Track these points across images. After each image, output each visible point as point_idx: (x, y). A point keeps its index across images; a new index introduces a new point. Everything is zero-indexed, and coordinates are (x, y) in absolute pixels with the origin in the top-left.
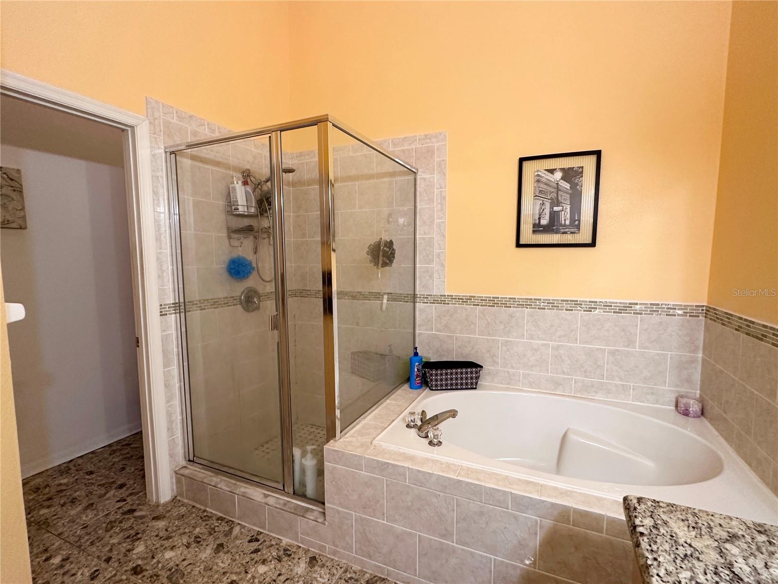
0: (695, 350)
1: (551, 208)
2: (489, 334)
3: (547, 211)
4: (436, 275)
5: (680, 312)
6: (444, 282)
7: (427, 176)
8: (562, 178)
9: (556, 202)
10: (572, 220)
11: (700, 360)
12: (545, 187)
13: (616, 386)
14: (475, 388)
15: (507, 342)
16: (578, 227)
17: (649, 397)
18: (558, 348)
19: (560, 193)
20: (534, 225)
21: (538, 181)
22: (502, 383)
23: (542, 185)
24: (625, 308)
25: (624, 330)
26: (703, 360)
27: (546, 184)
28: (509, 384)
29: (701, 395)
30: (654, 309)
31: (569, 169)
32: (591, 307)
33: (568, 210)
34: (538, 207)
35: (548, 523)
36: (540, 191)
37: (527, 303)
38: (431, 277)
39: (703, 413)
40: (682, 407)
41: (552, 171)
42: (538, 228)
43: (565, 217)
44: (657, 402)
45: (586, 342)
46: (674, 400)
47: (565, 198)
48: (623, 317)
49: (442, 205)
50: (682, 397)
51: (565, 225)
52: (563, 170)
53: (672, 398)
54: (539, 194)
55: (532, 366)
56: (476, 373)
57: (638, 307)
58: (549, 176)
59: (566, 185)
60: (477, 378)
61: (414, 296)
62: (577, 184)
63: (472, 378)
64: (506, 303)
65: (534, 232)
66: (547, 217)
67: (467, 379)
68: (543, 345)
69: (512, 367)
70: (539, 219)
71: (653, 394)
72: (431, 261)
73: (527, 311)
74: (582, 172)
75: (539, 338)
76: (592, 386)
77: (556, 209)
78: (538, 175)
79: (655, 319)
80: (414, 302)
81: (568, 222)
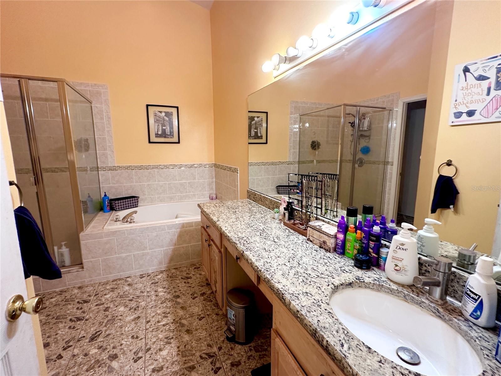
0: (213, 179)
1: (162, 127)
2: (140, 182)
3: (160, 128)
4: (109, 156)
5: (208, 166)
6: (114, 160)
7: (98, 106)
8: (165, 116)
9: (163, 125)
10: (170, 132)
11: (214, 181)
12: (159, 118)
13: (191, 195)
14: (137, 207)
15: (149, 185)
16: (173, 135)
17: (202, 197)
18: (170, 184)
19: (165, 121)
20: (156, 134)
21: (155, 115)
22: (148, 203)
23: (157, 117)
24: (192, 166)
25: (192, 174)
26: (216, 182)
27: (159, 117)
28: (152, 202)
29: (216, 193)
30: (200, 165)
31: (167, 112)
32: (181, 166)
33: (169, 129)
34: (156, 127)
35: (178, 230)
36: (157, 120)
37: (156, 167)
38: (106, 157)
39: (216, 198)
40: (211, 198)
41: (161, 112)
42: (157, 135)
43: (168, 131)
44: (204, 198)
45: (180, 180)
46: (209, 196)
47: (167, 124)
48: (191, 169)
49: (109, 121)
50: (211, 194)
51: (168, 135)
52: (165, 112)
53: (208, 195)
54: (156, 121)
55: (161, 193)
56: (137, 200)
57: (196, 165)
58: (159, 114)
59: (167, 119)
60: (138, 202)
61: (98, 168)
62: (171, 119)
63: (135, 202)
64: (147, 168)
65: (156, 137)
66: (161, 131)
67: (133, 203)
68: (164, 184)
69: (152, 195)
70: (158, 131)
71: (203, 195)
72: (105, 150)
73: (156, 170)
74: (172, 114)
75: (162, 181)
76: (184, 196)
77: (164, 128)
78: (155, 113)
79: (201, 169)
80: (98, 171)
81: (169, 134)
